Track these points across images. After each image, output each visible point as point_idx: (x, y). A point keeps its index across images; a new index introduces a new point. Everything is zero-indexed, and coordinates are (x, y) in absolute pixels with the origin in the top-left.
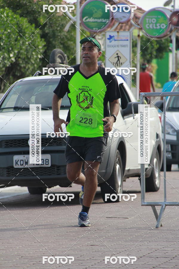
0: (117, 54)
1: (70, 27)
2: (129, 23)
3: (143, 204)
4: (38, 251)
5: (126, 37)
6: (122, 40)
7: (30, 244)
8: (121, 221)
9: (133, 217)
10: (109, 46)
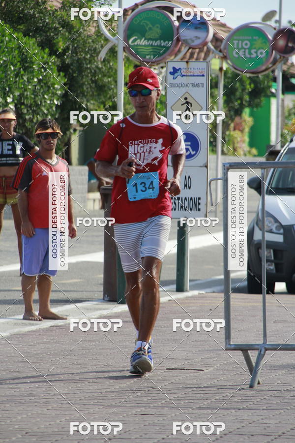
0: (186, 99)
1: (107, 54)
2: (205, 48)
3: (229, 346)
4: (53, 423)
5: (201, 70)
6: (194, 76)
7: (40, 412)
8: (192, 375)
9: (211, 369)
10: (172, 85)
